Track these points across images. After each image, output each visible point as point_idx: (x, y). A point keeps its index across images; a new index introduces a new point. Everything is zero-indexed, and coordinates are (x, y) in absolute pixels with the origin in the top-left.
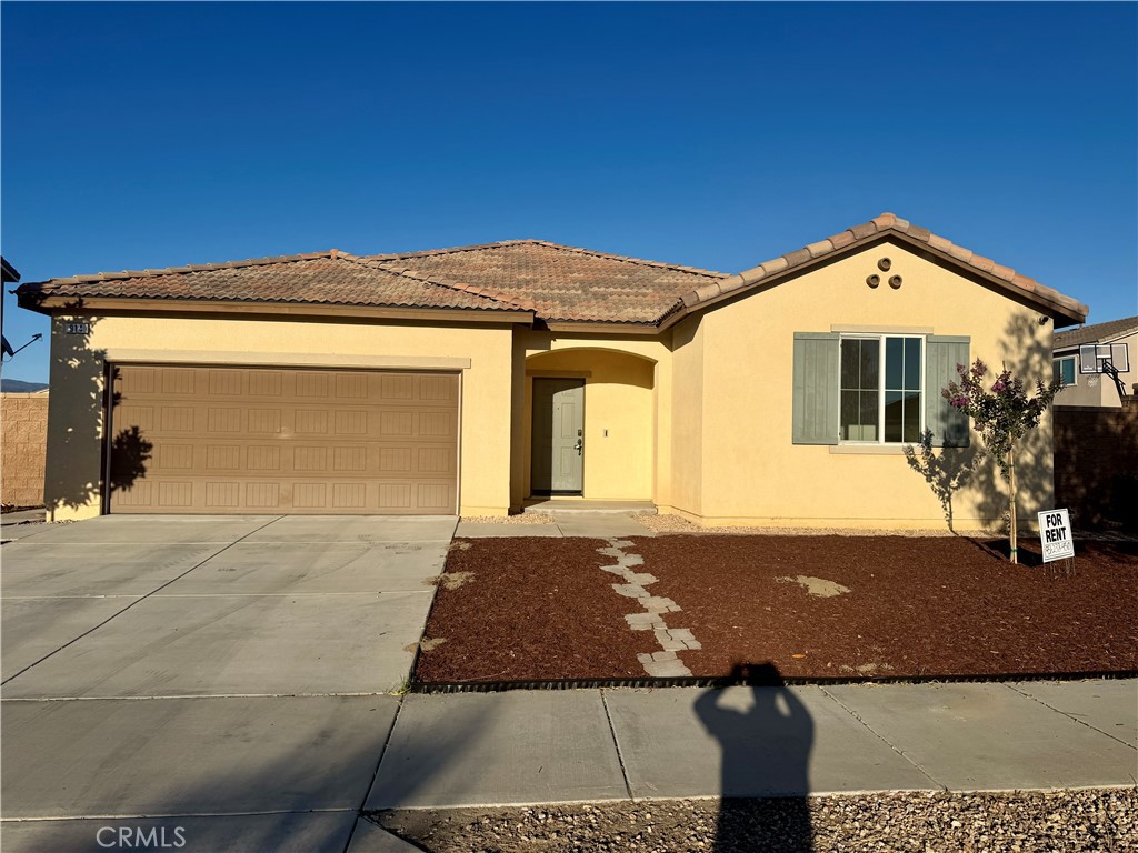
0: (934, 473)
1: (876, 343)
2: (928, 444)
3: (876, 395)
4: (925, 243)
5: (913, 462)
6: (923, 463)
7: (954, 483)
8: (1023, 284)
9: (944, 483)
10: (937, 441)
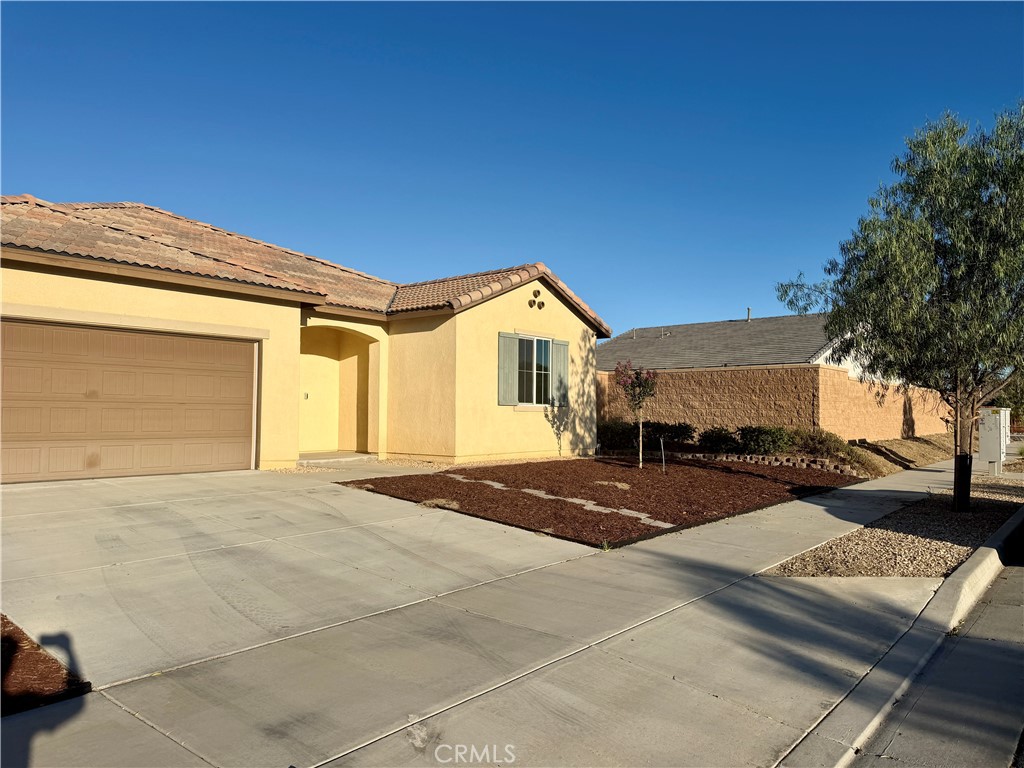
0: (555, 423)
1: (532, 342)
2: (553, 405)
3: (531, 374)
4: (556, 284)
5: (546, 416)
6: (550, 417)
7: (562, 429)
8: (591, 313)
9: (558, 429)
10: (557, 404)
